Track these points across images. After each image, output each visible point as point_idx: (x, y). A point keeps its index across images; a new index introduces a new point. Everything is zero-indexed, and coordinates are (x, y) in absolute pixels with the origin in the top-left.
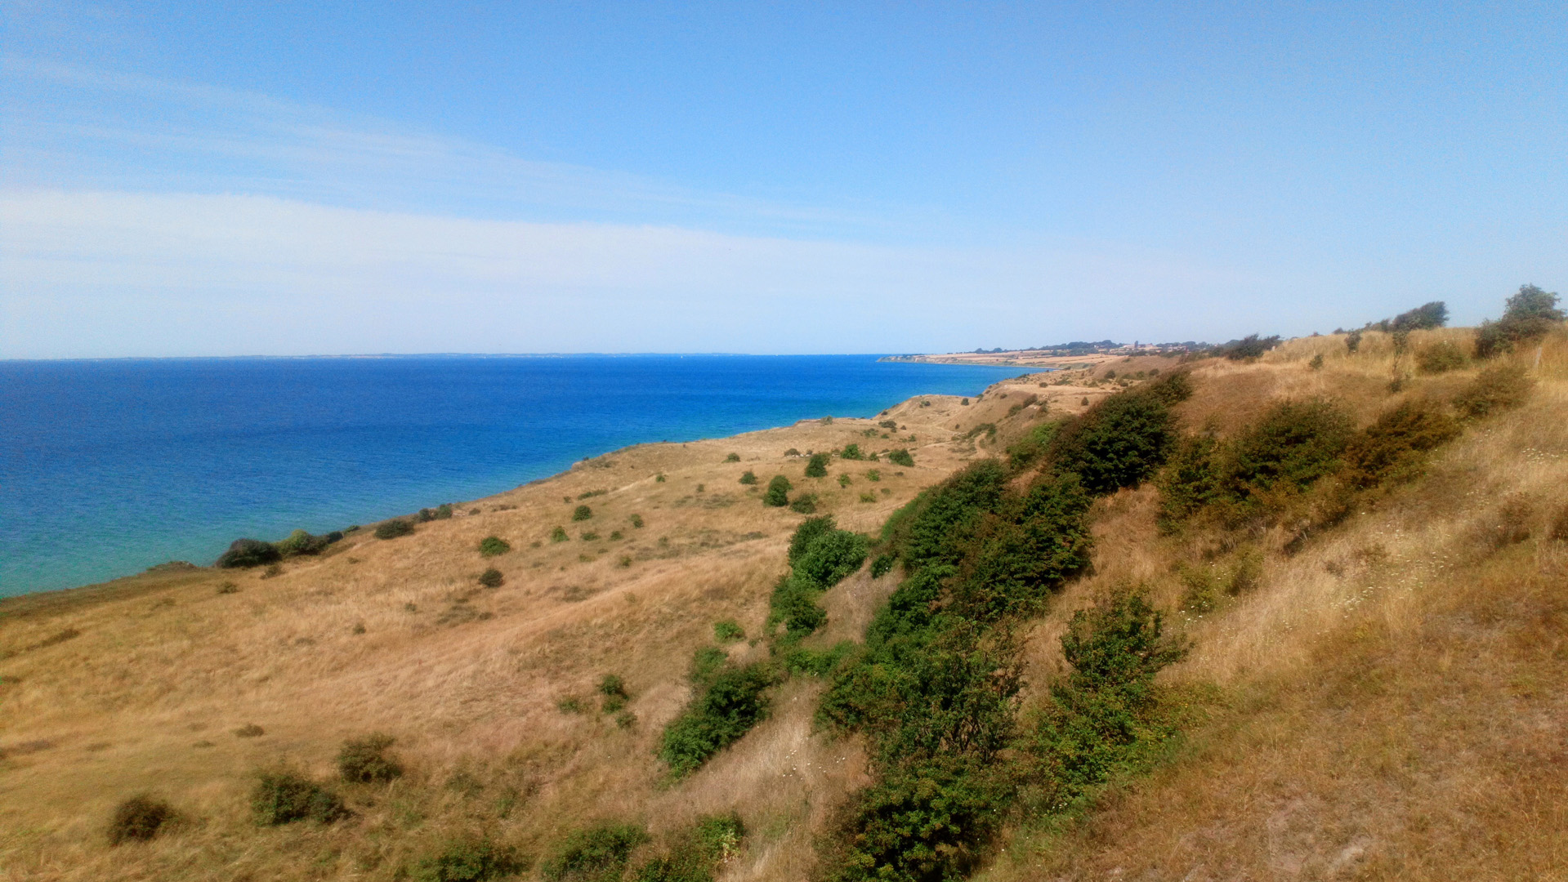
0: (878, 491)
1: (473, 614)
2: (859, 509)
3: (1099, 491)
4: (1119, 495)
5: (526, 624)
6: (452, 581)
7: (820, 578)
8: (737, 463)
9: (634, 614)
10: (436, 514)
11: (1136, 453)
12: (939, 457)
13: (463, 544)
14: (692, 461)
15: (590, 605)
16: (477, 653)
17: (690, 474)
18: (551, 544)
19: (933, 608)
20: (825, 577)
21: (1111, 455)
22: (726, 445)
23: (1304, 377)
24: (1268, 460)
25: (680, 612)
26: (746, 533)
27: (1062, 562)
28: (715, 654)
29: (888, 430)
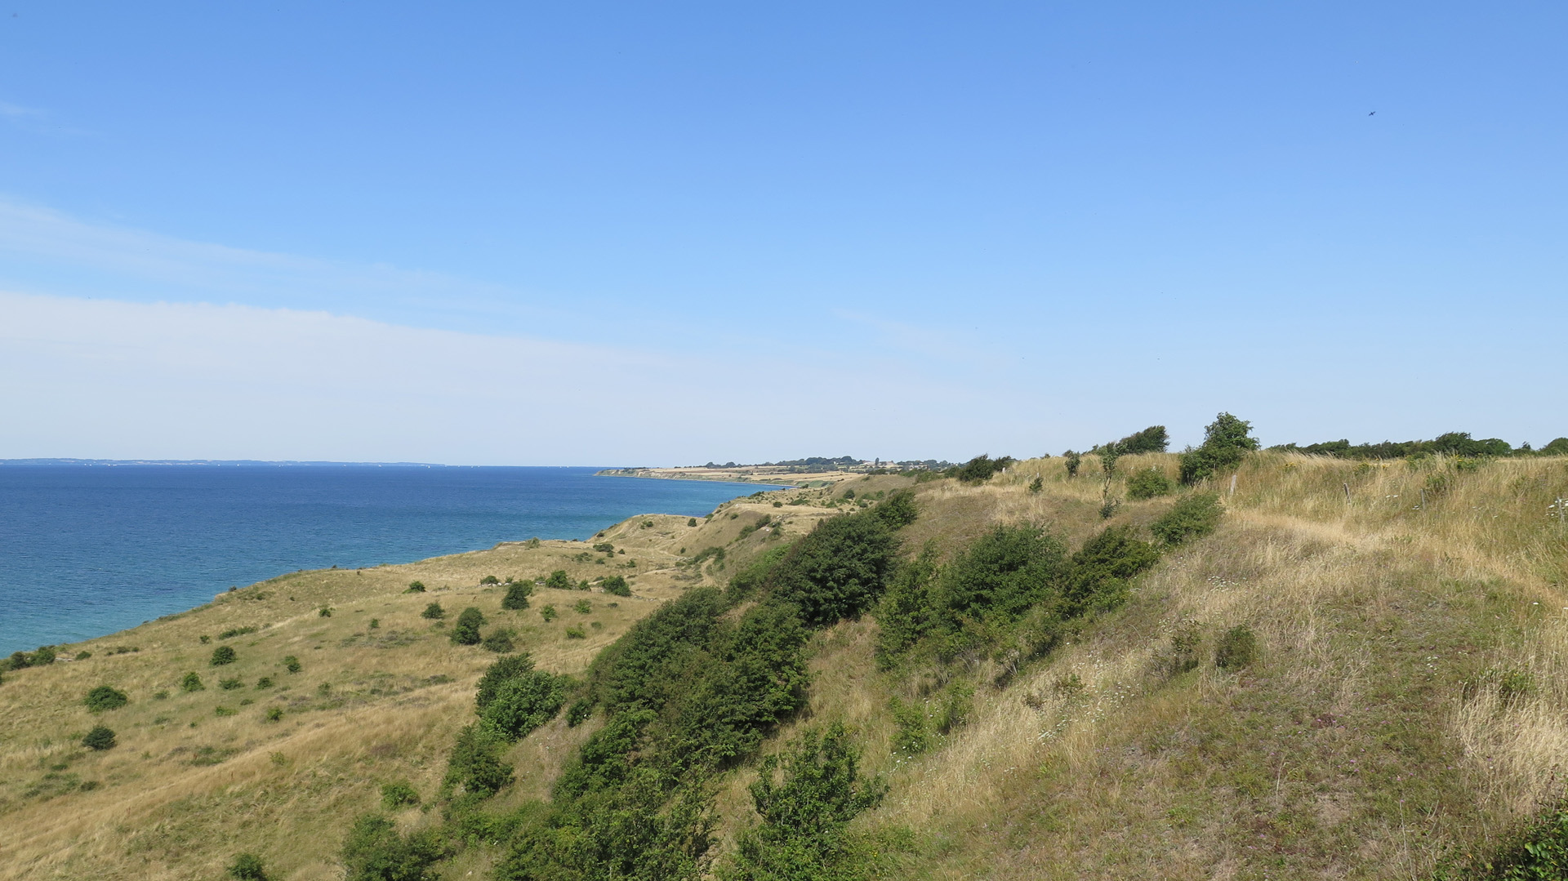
0: (588, 625)
1: (73, 784)
2: (564, 647)
3: (818, 623)
4: (840, 626)
5: (141, 795)
6: (48, 743)
7: (510, 728)
8: (421, 593)
9: (282, 778)
10: (34, 659)
11: (857, 581)
12: (660, 586)
13: (66, 696)
14: (367, 591)
15: (226, 769)
16: (75, 833)
17: (362, 607)
18: (180, 695)
19: (631, 760)
20: (516, 728)
21: (831, 583)
22: (411, 573)
23: (1023, 501)
24: (983, 588)
25: (341, 775)
26: (428, 677)
27: (776, 703)
28: (378, 824)
29: (604, 555)
